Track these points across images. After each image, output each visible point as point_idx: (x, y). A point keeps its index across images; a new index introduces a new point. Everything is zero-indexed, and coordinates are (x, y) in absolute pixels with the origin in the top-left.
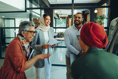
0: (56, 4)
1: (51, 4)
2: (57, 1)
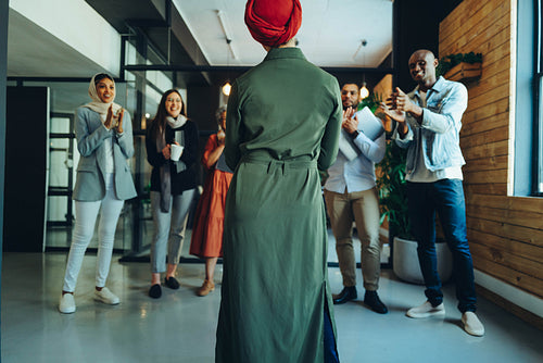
1: (211, 65)
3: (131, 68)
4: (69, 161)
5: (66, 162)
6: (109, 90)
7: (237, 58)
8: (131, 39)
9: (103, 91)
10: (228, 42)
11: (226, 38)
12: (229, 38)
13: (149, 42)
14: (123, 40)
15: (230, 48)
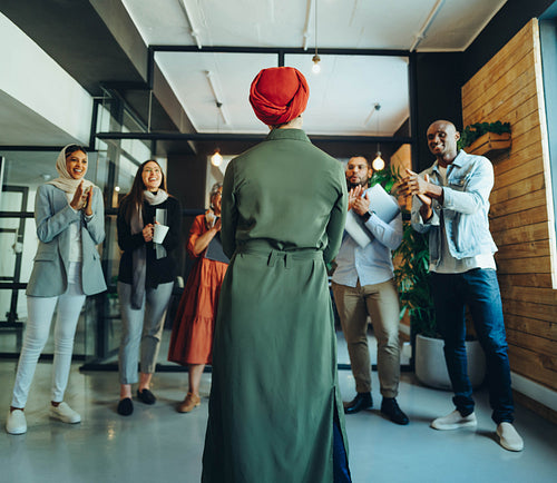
0: (220, 132)
1: (199, 131)
2: (225, 122)
3: (103, 136)
4: (19, 245)
5: (14, 247)
6: (81, 165)
8: (105, 102)
9: (74, 164)
10: (219, 105)
11: (216, 101)
12: (220, 101)
13: (125, 105)
14: (96, 103)
15: (221, 113)
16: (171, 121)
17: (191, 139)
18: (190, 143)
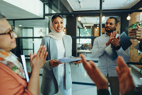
1: (74, 10)
3: (47, 15)
7: (82, 8)
8: (46, 4)
10: (80, 2)
11: (79, 1)
12: (80, 1)
13: (53, 4)
14: (44, 4)
15: (80, 5)
16: (66, 9)
17: (73, 14)
18: (73, 15)
